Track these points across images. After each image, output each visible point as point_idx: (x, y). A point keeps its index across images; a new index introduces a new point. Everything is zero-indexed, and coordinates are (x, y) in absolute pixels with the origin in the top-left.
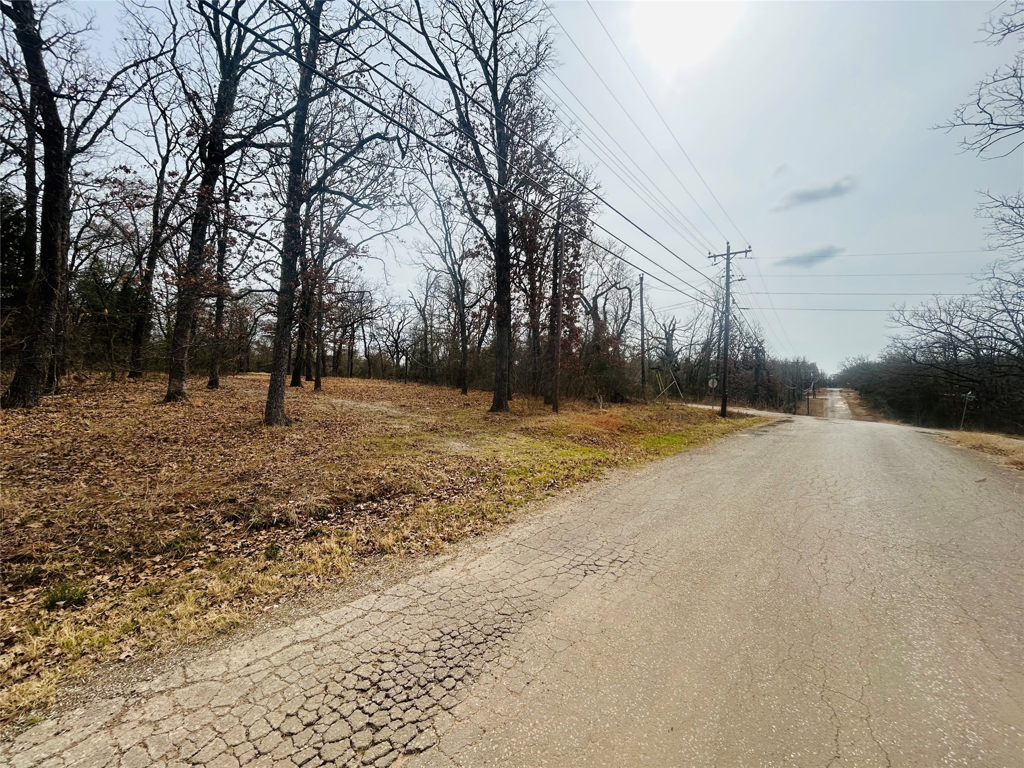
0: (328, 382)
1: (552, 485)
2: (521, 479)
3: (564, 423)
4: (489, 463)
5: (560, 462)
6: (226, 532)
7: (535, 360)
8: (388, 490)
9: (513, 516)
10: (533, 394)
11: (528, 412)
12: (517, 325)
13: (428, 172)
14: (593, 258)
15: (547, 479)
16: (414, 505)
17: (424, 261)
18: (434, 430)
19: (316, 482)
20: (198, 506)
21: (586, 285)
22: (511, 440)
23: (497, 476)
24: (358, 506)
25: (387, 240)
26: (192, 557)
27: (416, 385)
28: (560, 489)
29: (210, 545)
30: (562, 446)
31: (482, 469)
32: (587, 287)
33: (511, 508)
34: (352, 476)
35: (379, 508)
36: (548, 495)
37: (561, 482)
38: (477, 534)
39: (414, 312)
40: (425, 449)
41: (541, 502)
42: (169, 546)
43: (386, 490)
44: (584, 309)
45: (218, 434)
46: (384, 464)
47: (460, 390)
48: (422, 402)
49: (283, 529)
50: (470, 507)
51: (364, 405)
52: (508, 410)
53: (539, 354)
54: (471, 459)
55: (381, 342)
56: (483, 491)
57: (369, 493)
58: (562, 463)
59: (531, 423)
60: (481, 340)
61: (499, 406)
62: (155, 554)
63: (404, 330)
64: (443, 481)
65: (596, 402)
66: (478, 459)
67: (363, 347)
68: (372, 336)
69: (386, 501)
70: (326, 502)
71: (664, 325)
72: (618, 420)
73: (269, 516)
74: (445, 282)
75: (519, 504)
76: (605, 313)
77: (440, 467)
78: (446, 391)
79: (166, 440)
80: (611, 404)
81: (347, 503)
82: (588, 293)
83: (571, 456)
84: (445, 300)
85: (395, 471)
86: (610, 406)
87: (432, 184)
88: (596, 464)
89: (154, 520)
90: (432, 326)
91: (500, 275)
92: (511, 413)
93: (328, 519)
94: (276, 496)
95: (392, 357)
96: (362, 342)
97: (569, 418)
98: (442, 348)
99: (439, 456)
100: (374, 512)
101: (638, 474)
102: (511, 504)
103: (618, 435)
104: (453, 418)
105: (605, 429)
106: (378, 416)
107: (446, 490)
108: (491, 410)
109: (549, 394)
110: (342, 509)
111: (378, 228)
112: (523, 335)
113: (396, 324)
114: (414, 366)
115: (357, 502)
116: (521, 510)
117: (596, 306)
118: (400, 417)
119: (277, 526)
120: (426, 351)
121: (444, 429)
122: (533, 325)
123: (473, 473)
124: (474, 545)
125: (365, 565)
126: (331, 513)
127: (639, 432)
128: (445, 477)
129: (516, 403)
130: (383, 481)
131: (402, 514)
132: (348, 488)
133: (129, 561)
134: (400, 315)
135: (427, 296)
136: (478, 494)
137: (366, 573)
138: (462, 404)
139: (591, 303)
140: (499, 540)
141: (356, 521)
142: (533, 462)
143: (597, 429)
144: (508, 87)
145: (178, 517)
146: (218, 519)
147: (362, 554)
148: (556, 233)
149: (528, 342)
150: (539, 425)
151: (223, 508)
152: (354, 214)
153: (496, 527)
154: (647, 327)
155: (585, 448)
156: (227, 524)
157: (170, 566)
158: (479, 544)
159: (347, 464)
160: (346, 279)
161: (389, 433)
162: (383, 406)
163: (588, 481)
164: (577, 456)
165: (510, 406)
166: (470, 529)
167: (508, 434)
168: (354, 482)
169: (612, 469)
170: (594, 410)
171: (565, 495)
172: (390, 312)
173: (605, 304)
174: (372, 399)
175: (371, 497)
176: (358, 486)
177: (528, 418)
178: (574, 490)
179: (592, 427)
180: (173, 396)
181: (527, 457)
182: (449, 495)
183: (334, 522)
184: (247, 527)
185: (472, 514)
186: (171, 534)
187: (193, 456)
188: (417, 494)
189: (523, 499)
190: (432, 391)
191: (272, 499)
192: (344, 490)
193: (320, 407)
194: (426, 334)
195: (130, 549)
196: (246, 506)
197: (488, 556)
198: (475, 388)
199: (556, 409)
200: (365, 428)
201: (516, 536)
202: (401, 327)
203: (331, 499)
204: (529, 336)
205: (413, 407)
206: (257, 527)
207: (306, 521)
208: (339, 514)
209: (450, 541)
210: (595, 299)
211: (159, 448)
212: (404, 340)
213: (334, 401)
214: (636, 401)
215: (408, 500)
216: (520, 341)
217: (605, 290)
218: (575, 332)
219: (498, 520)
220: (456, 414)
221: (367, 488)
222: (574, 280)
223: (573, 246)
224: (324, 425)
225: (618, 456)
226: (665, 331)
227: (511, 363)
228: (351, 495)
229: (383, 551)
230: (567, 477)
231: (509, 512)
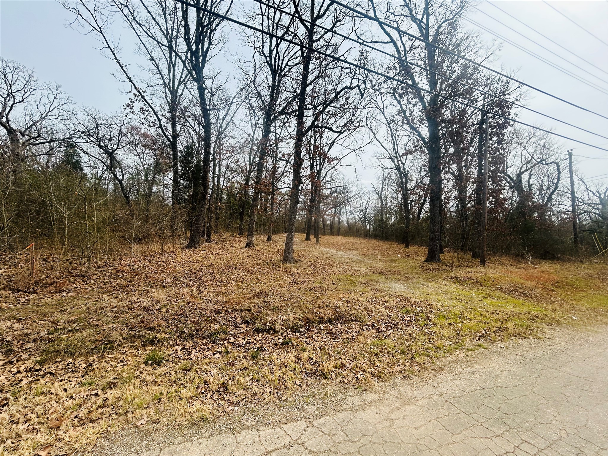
0: (324, 239)
1: (483, 336)
2: (450, 324)
3: (492, 275)
4: (422, 304)
5: (490, 312)
6: (242, 331)
7: (463, 224)
8: (342, 317)
9: (442, 363)
10: (462, 249)
11: (458, 264)
12: (447, 199)
13: (382, 107)
14: (517, 143)
15: (477, 329)
16: (359, 332)
17: (380, 164)
18: (381, 273)
19: (297, 304)
20: (232, 311)
21: (509, 165)
22: (442, 286)
23: (428, 318)
24: (320, 325)
25: (357, 154)
26: (220, 344)
27: (375, 241)
28: (492, 342)
29: (231, 338)
30: (490, 296)
31: (416, 309)
32: (511, 167)
33: (440, 354)
34: (319, 302)
35: (334, 330)
36: (480, 346)
37: (493, 335)
38: (404, 377)
39: (376, 197)
40: (373, 287)
41: (472, 352)
42: (211, 334)
43: (340, 316)
44: (508, 184)
45: (259, 267)
46: (342, 296)
47: (404, 245)
48: (376, 252)
49: (272, 334)
50: (402, 344)
51: (340, 253)
52: (440, 261)
53: (467, 220)
54: (408, 300)
55: (356, 215)
56: (414, 330)
57: (328, 317)
58: (493, 313)
59: (460, 273)
60: (420, 211)
61: (432, 258)
62: (204, 338)
63: (369, 208)
64: (382, 315)
65: (525, 258)
66: (413, 300)
67: (346, 219)
68: (351, 212)
69: (339, 325)
70: (300, 320)
71: (598, 192)
72: (552, 277)
73: (265, 324)
74: (395, 176)
75: (448, 351)
76: (530, 186)
77: (382, 303)
78: (395, 246)
79: (235, 268)
80: (541, 261)
81: (313, 322)
82: (512, 171)
83: (502, 307)
84: (395, 187)
85: (348, 302)
86: (540, 263)
87: (384, 114)
88: (533, 319)
89: (209, 317)
90: (386, 204)
91: (433, 163)
92: (443, 263)
93: (300, 332)
94: (273, 311)
95: (363, 224)
96: (345, 216)
97: (497, 271)
98: (393, 218)
99: (382, 294)
100: (330, 333)
101: (591, 339)
102: (440, 349)
103: (553, 290)
104: (396, 264)
105: (538, 283)
106: (347, 261)
107: (385, 323)
108: (426, 261)
109: (477, 250)
110: (309, 326)
111: (352, 148)
112: (452, 206)
113: (365, 204)
114: (375, 229)
115: (320, 323)
116: (450, 359)
117: (520, 181)
118: (360, 262)
119: (268, 332)
120: (382, 220)
121: (389, 273)
122: (461, 198)
123: (407, 312)
124: (401, 389)
125: (307, 385)
126: (302, 328)
127: (578, 289)
128: (385, 311)
129: (447, 256)
130: (338, 310)
131: (348, 338)
132: (315, 311)
133: (193, 339)
134: (367, 199)
135: (383, 186)
136: (410, 332)
137: (306, 394)
138: (404, 255)
139: (515, 178)
140: (427, 390)
141: (316, 338)
142: (462, 309)
143: (529, 283)
144: (437, 30)
145: (221, 317)
146: (239, 321)
147: (308, 373)
148: (481, 127)
149: (458, 211)
150: (468, 275)
151: (243, 314)
152: (339, 142)
153: (425, 373)
154: (577, 195)
155: (516, 301)
156: (243, 326)
157: (208, 348)
158: (405, 389)
159: (318, 293)
160: (336, 180)
161: (351, 273)
162: (352, 254)
163: (525, 338)
164: (509, 308)
165: (442, 258)
166: (399, 369)
167: (440, 281)
168: (320, 308)
169: (553, 327)
170: (523, 266)
171: (499, 350)
172: (361, 197)
173: (530, 178)
174: (346, 249)
175: (329, 320)
176: (322, 310)
177: (458, 269)
178: (510, 346)
179: (522, 281)
180: (249, 245)
181: (457, 303)
182: (387, 328)
183: (303, 335)
184: (253, 329)
185: (403, 352)
186: (214, 327)
187: (243, 278)
188: (363, 324)
189: (453, 346)
190: (383, 245)
191: (270, 312)
192: (313, 313)
193: (316, 253)
194: (382, 210)
195: (194, 333)
196: (255, 315)
197: (413, 407)
198: (415, 244)
199: (483, 263)
200: (336, 269)
201: (445, 390)
202: (367, 206)
203: (304, 318)
204: (458, 207)
205: (370, 256)
206: (257, 331)
207: (286, 331)
208: (306, 329)
209: (379, 378)
210: (519, 176)
211: (231, 273)
212: (370, 214)
213: (324, 249)
214: (569, 259)
215: (355, 326)
216: (450, 212)
217: (529, 167)
218: (500, 203)
219: (426, 365)
220: (399, 262)
221: (327, 313)
222: (499, 161)
223: (497, 135)
224: (314, 265)
225: (558, 313)
226: (600, 197)
227: (442, 227)
228: (316, 316)
229: (323, 375)
230: (500, 329)
231: (438, 358)
